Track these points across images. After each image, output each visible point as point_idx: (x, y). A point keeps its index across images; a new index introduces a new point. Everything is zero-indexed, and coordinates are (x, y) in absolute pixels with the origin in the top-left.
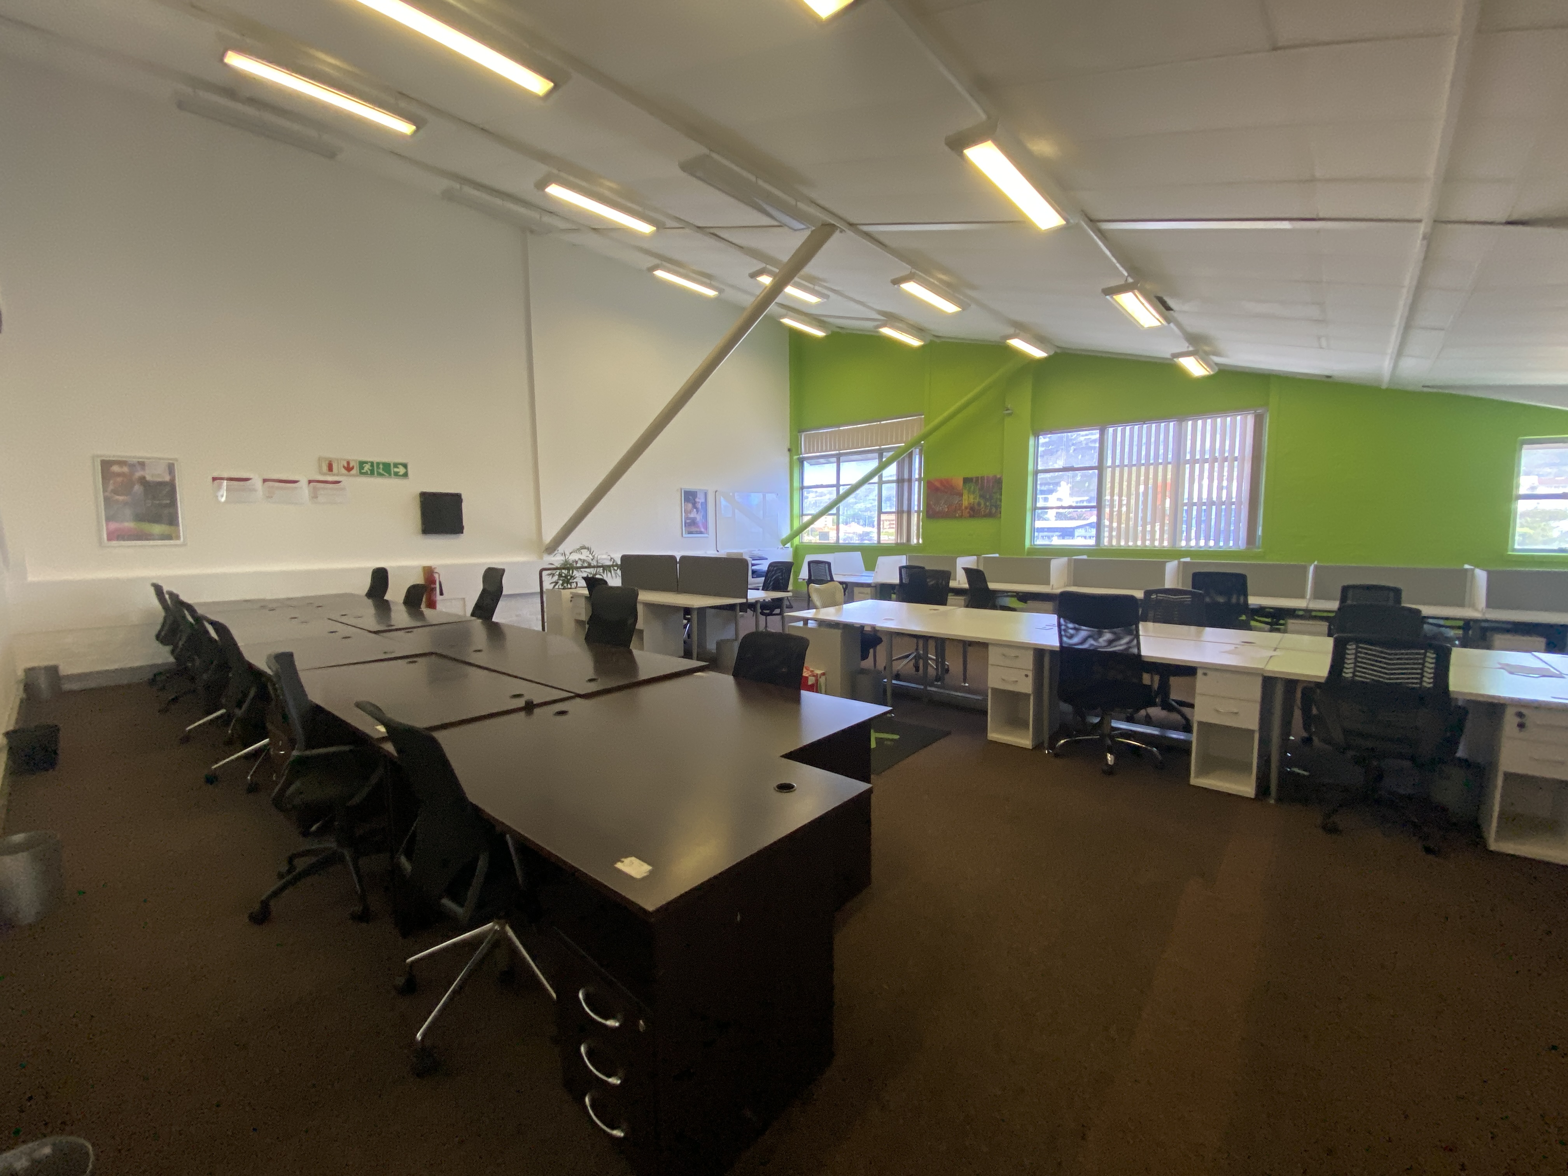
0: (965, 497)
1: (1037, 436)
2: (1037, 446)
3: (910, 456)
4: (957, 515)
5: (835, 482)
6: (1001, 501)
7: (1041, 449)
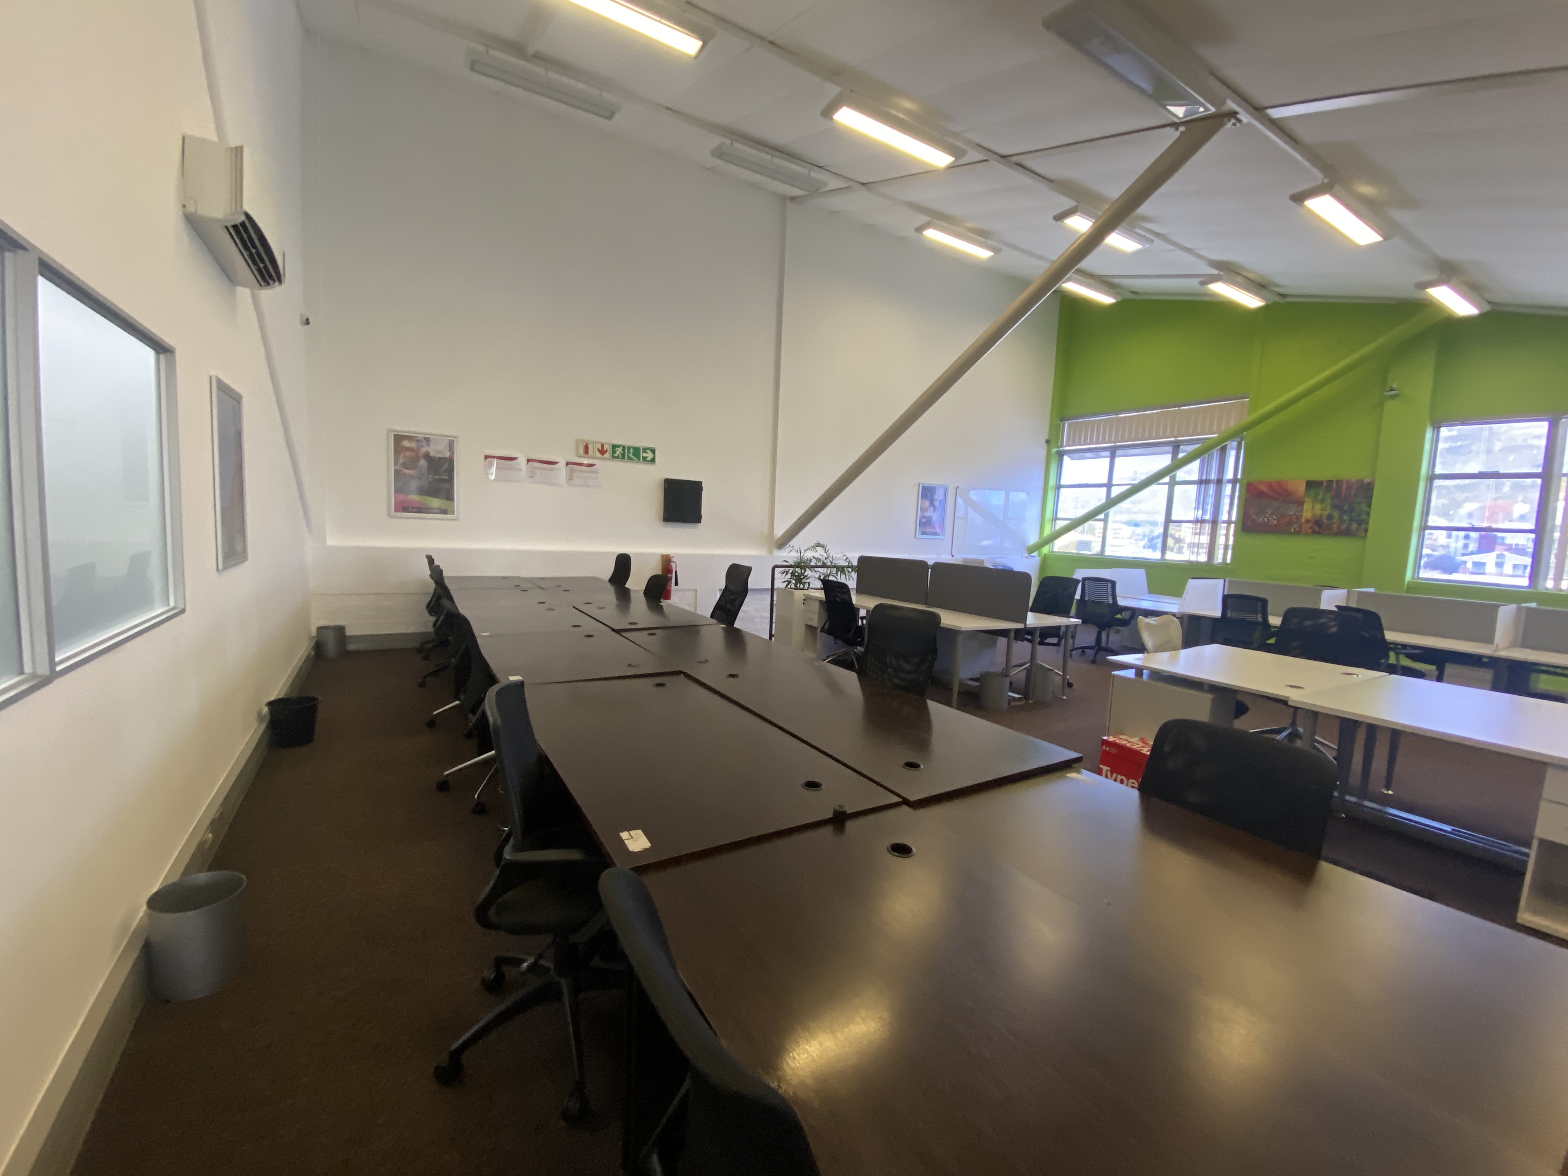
0: (1307, 506)
1: (1437, 427)
2: (1436, 440)
3: (1224, 450)
4: (1292, 530)
5: (1105, 481)
6: (1368, 514)
7: (1441, 445)
